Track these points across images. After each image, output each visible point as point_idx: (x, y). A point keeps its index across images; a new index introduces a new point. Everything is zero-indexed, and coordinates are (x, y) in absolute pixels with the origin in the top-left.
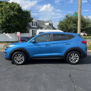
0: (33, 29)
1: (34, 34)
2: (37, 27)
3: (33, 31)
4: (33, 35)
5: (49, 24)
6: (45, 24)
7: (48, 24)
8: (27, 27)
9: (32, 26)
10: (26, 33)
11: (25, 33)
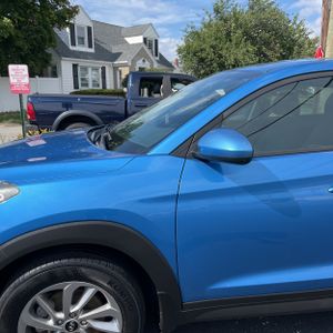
0: (76, 61)
1: (80, 82)
2: (92, 50)
3: (75, 66)
4: (76, 86)
5: (145, 39)
6: (128, 39)
7: (139, 39)
8: (50, 51)
9: (71, 48)
10: (47, 76)
11: (41, 75)
